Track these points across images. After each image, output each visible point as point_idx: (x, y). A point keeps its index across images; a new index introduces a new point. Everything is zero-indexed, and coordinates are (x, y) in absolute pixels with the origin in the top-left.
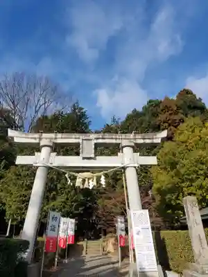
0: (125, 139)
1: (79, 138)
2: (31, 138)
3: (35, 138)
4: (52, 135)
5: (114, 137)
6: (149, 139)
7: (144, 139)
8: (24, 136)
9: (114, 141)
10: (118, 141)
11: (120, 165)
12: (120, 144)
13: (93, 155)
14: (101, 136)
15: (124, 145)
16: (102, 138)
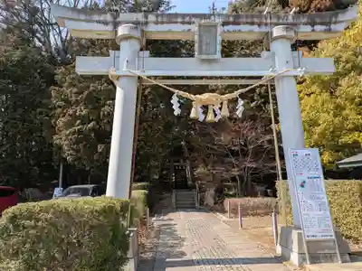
0: (277, 24)
1: (189, 23)
2: (99, 22)
3: (106, 23)
4: (139, 17)
5: (256, 20)
6: (322, 24)
7: (313, 24)
8: (83, 17)
9: (255, 29)
10: (264, 29)
11: (267, 73)
12: (268, 34)
13: (218, 55)
14: (231, 19)
15: (275, 35)
16: (235, 23)
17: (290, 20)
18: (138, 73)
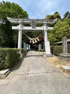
0: (44, 21)
1: (30, 21)
3: (16, 20)
4: (22, 19)
7: (50, 21)
8: (13, 19)
9: (41, 22)
11: (43, 29)
12: (43, 23)
13: (35, 26)
14: (37, 20)
15: (44, 23)
16: (38, 21)
17: (47, 21)
18: (22, 29)
